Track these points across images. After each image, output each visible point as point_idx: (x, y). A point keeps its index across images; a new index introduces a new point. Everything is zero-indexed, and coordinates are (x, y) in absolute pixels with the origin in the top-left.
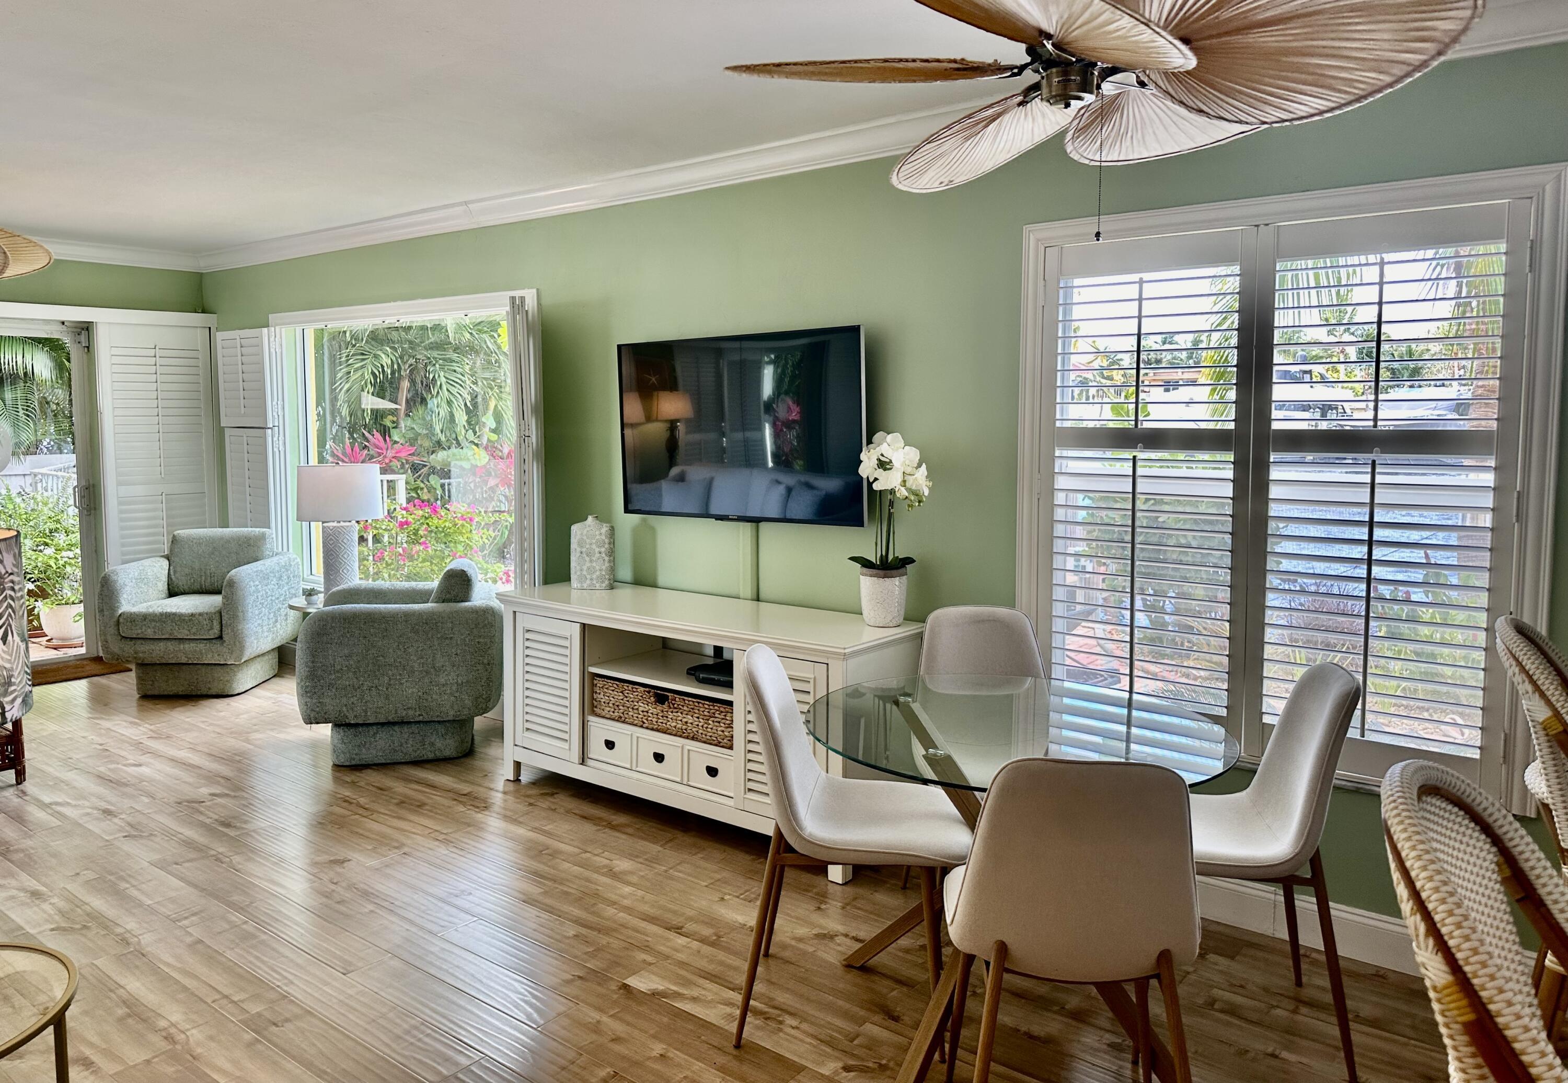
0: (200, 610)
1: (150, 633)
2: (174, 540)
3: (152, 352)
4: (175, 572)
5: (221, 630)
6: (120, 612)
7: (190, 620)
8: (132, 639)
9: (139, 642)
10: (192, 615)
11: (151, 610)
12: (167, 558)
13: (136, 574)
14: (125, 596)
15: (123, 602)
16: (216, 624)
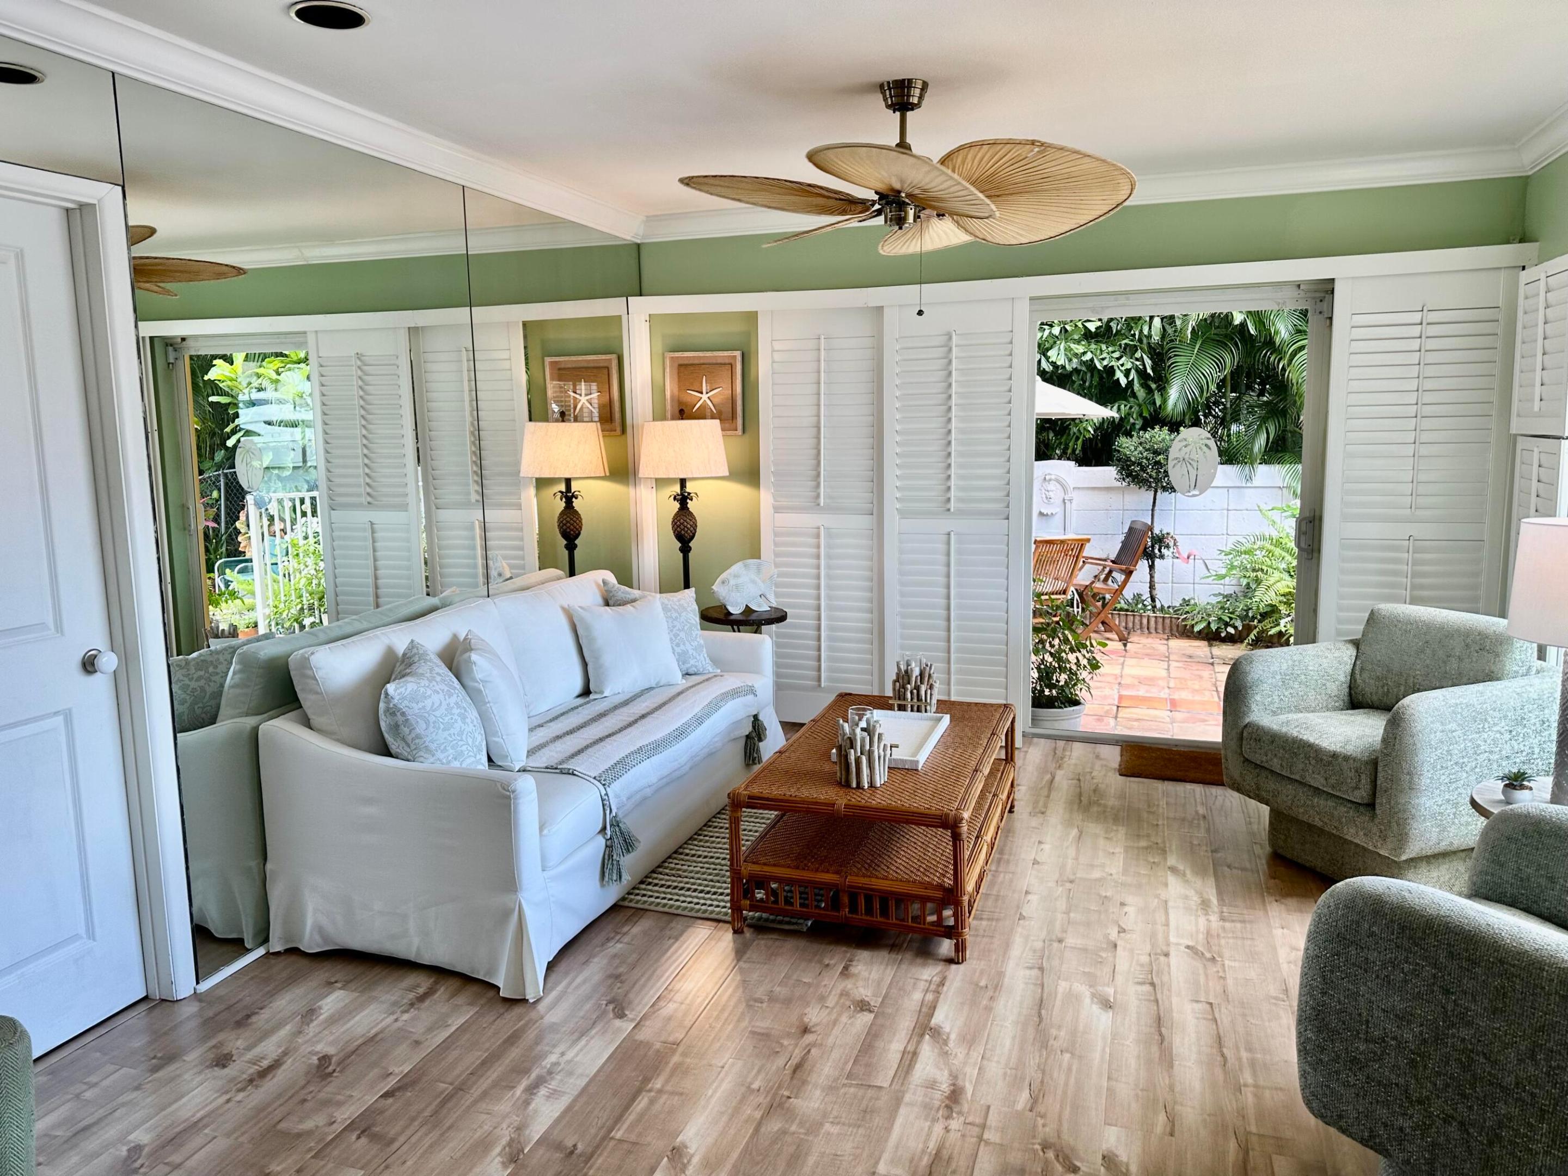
0: (1350, 749)
1: (1275, 764)
2: (1373, 619)
3: (1417, 317)
4: (1362, 669)
5: (1374, 794)
6: (1247, 720)
7: (1330, 763)
8: (1257, 766)
9: (1264, 774)
10: (1334, 755)
11: (1284, 730)
12: (1356, 644)
13: (1284, 666)
14: (1258, 698)
15: (1254, 707)
16: (1365, 780)
